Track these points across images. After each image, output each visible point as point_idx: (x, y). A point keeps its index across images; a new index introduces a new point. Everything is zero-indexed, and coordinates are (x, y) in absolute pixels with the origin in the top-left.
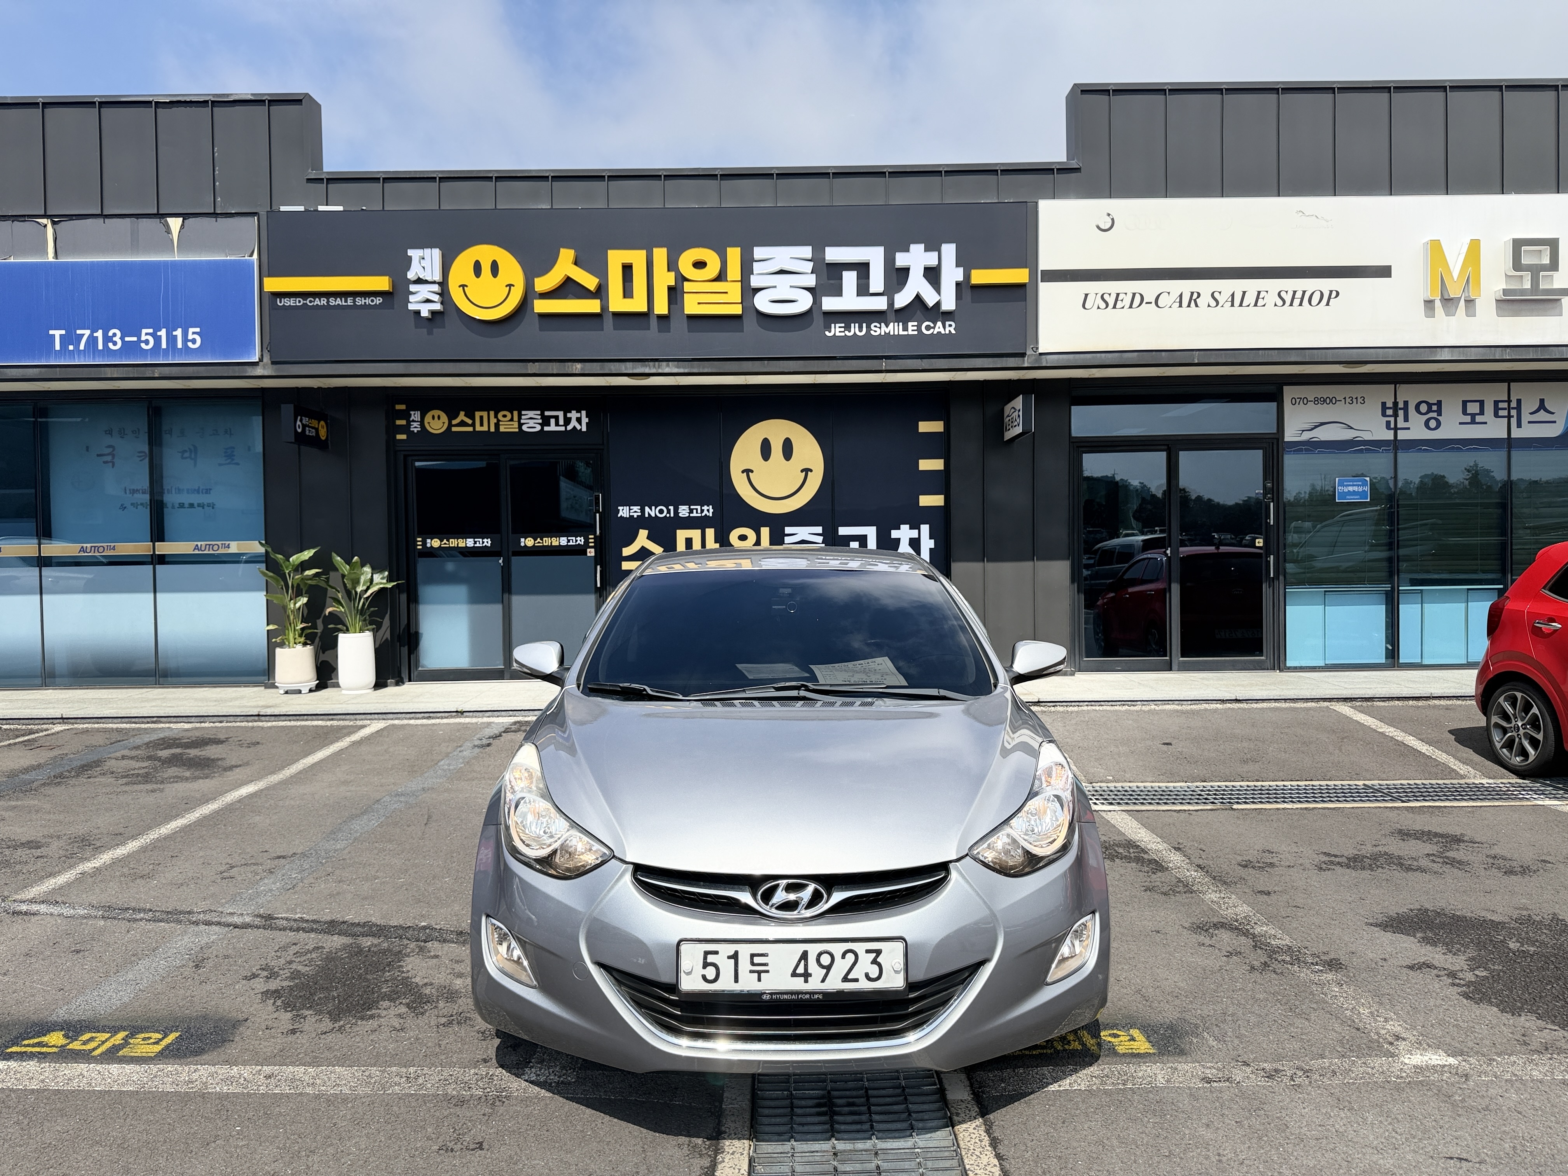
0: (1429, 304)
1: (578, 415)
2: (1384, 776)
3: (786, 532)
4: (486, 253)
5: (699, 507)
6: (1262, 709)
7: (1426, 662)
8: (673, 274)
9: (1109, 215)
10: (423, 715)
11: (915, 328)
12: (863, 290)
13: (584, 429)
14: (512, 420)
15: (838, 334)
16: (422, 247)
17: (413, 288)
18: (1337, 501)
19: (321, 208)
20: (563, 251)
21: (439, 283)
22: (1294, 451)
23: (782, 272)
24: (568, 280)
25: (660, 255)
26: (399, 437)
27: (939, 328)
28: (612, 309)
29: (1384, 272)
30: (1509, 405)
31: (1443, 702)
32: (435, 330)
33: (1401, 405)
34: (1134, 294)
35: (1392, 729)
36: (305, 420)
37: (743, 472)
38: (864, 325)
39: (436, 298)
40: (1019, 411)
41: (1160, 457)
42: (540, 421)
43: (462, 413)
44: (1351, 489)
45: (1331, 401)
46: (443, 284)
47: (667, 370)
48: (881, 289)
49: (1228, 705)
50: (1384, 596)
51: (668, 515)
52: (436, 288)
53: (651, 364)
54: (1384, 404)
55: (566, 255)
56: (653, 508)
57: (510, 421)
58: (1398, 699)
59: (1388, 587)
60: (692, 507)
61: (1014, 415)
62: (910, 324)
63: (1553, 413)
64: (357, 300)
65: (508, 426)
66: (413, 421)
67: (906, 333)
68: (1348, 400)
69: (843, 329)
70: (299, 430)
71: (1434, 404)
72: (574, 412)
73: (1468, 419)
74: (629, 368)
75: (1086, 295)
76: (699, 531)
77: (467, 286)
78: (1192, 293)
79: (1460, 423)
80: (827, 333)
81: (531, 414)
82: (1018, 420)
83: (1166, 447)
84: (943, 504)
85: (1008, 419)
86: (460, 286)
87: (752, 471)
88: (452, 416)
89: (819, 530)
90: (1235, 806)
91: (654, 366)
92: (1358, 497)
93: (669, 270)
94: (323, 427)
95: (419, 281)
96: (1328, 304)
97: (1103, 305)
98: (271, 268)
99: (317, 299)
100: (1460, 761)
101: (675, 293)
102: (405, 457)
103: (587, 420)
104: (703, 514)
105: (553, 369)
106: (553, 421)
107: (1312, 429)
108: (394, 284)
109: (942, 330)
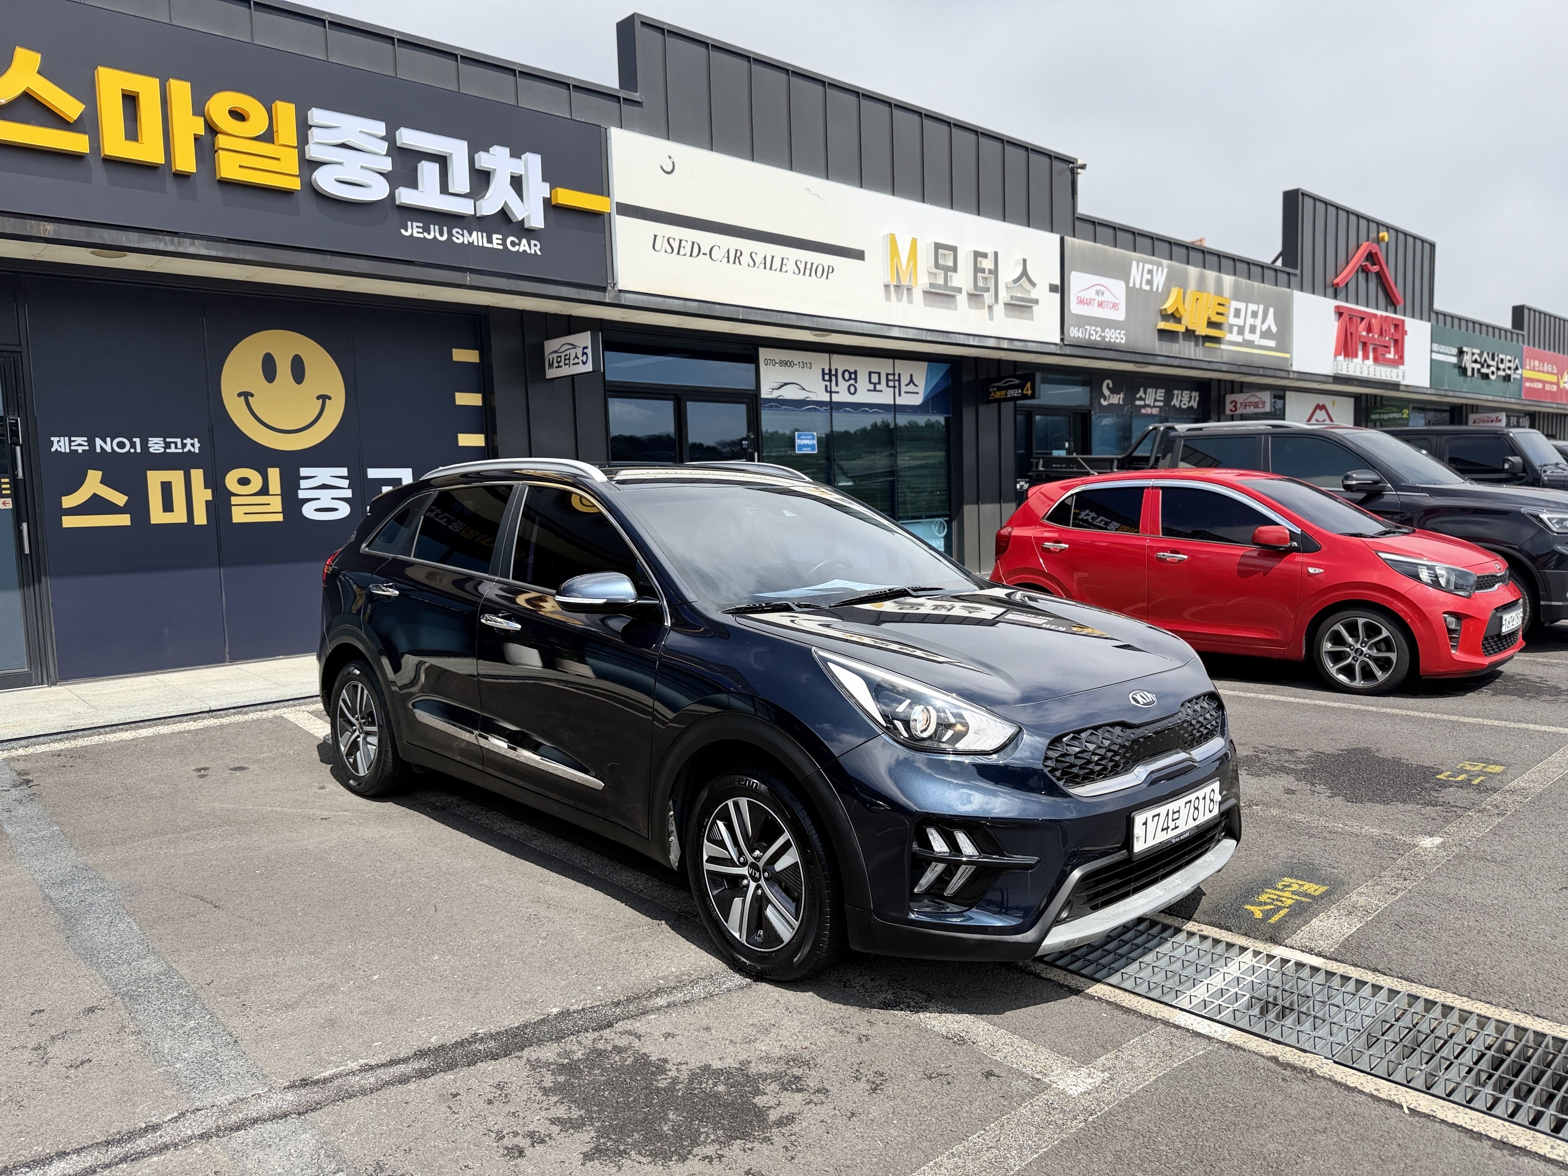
0: (887, 287)
3: (302, 474)
5: (179, 440)
9: (669, 157)
11: (500, 242)
12: (445, 187)
15: (415, 235)
18: (798, 451)
20: (24, 49)
22: (768, 407)
23: (343, 146)
24: (30, 97)
25: (180, 88)
27: (524, 246)
28: (107, 151)
29: (858, 255)
30: (894, 377)
33: (833, 372)
34: (693, 243)
37: (242, 396)
38: (445, 229)
41: (668, 407)
44: (805, 442)
45: (791, 363)
48: (464, 191)
51: (132, 451)
54: (823, 370)
55: (28, 56)
56: (108, 440)
60: (168, 440)
62: (495, 236)
63: (918, 386)
67: (490, 245)
68: (801, 365)
69: (421, 230)
71: (853, 373)
73: (872, 387)
75: (655, 236)
76: (183, 473)
78: (737, 251)
79: (867, 390)
80: (403, 231)
83: (673, 397)
84: (484, 445)
87: (252, 395)
89: (344, 471)
92: (809, 448)
93: (194, 113)
96: (826, 278)
101: (205, 147)
104: (186, 450)
107: (779, 388)
109: (527, 248)
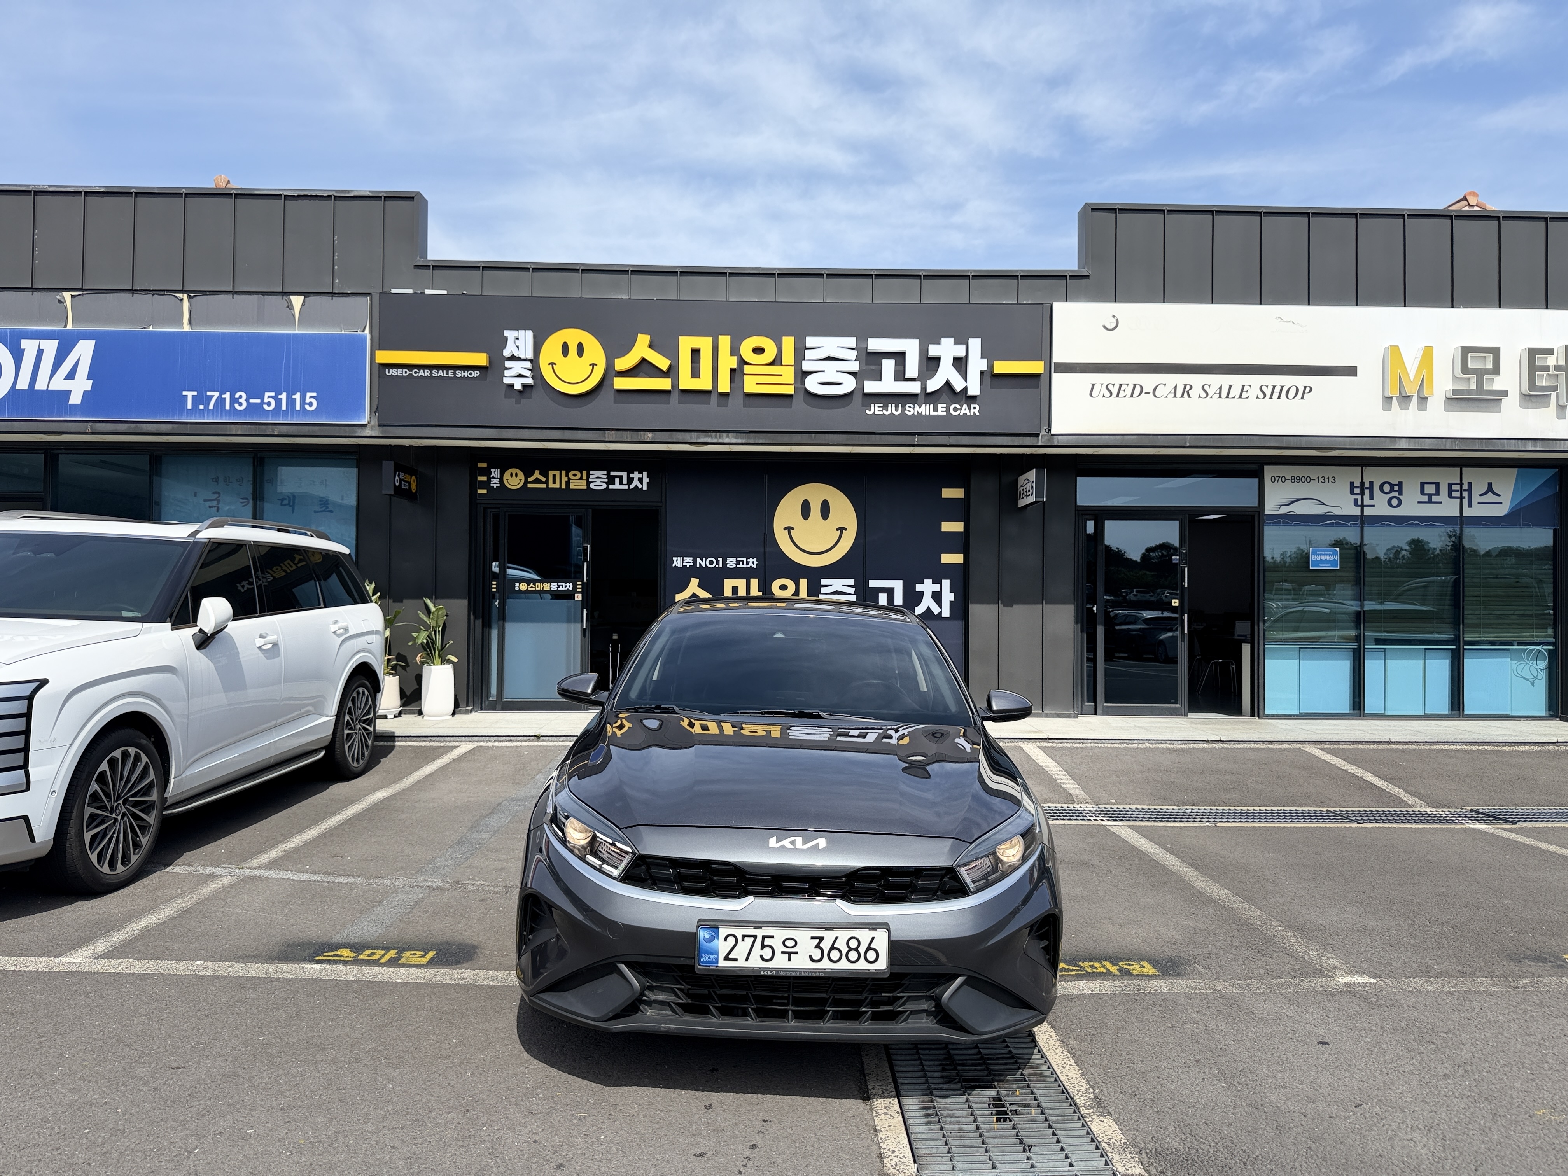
0: (1388, 400)
1: (640, 476)
2: (1345, 804)
3: (823, 583)
4: (573, 336)
5: (745, 560)
6: (1243, 749)
7: (1388, 713)
8: (736, 357)
9: (1114, 316)
10: (504, 738)
11: (944, 409)
12: (900, 376)
13: (645, 488)
14: (581, 478)
15: (877, 413)
16: (517, 329)
17: (508, 364)
18: (1311, 568)
19: (427, 291)
20: (640, 337)
21: (531, 361)
22: (1273, 523)
23: (829, 358)
24: (644, 360)
25: (725, 342)
26: (480, 491)
27: (965, 410)
28: (682, 386)
29: (1352, 371)
30: (1461, 487)
31: (1400, 747)
32: (522, 400)
33: (1367, 485)
34: (1135, 386)
35: (1354, 767)
36: (402, 475)
37: (785, 529)
38: (900, 405)
39: (528, 373)
40: (1033, 482)
42: (606, 480)
43: (537, 472)
44: (1323, 558)
45: (1306, 480)
46: (535, 362)
47: (727, 440)
48: (915, 375)
49: (1214, 745)
50: (1352, 654)
51: (717, 566)
52: (528, 365)
53: (714, 434)
54: (1352, 484)
55: (643, 340)
56: (704, 559)
57: (579, 479)
58: (1361, 742)
59: (1354, 646)
60: (739, 559)
61: (1028, 485)
62: (940, 406)
63: (1499, 495)
64: (457, 372)
65: (578, 484)
66: (494, 478)
67: (936, 413)
68: (1321, 480)
69: (881, 409)
70: (397, 484)
71: (1396, 485)
72: (636, 473)
73: (1426, 498)
74: (694, 437)
75: (1093, 385)
76: (745, 581)
77: (555, 364)
78: (1185, 386)
79: (1419, 502)
80: (867, 411)
81: (598, 473)
82: (1031, 491)
84: (962, 562)
85: (1022, 488)
86: (549, 364)
87: (793, 529)
88: (528, 474)
89: (852, 582)
90: (1219, 824)
91: (716, 437)
92: (1329, 565)
93: (731, 355)
94: (414, 481)
95: (513, 358)
96: (1302, 398)
97: (1108, 394)
98: (383, 342)
99: (422, 371)
100: (1409, 794)
101: (736, 374)
102: (485, 509)
103: (648, 480)
104: (749, 566)
105: (627, 438)
106: (617, 480)
107: (1289, 504)
108: (490, 361)
109: (967, 412)
